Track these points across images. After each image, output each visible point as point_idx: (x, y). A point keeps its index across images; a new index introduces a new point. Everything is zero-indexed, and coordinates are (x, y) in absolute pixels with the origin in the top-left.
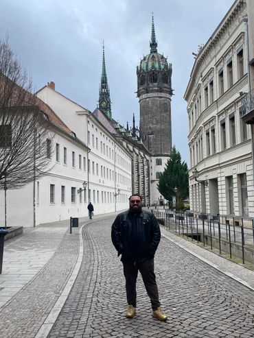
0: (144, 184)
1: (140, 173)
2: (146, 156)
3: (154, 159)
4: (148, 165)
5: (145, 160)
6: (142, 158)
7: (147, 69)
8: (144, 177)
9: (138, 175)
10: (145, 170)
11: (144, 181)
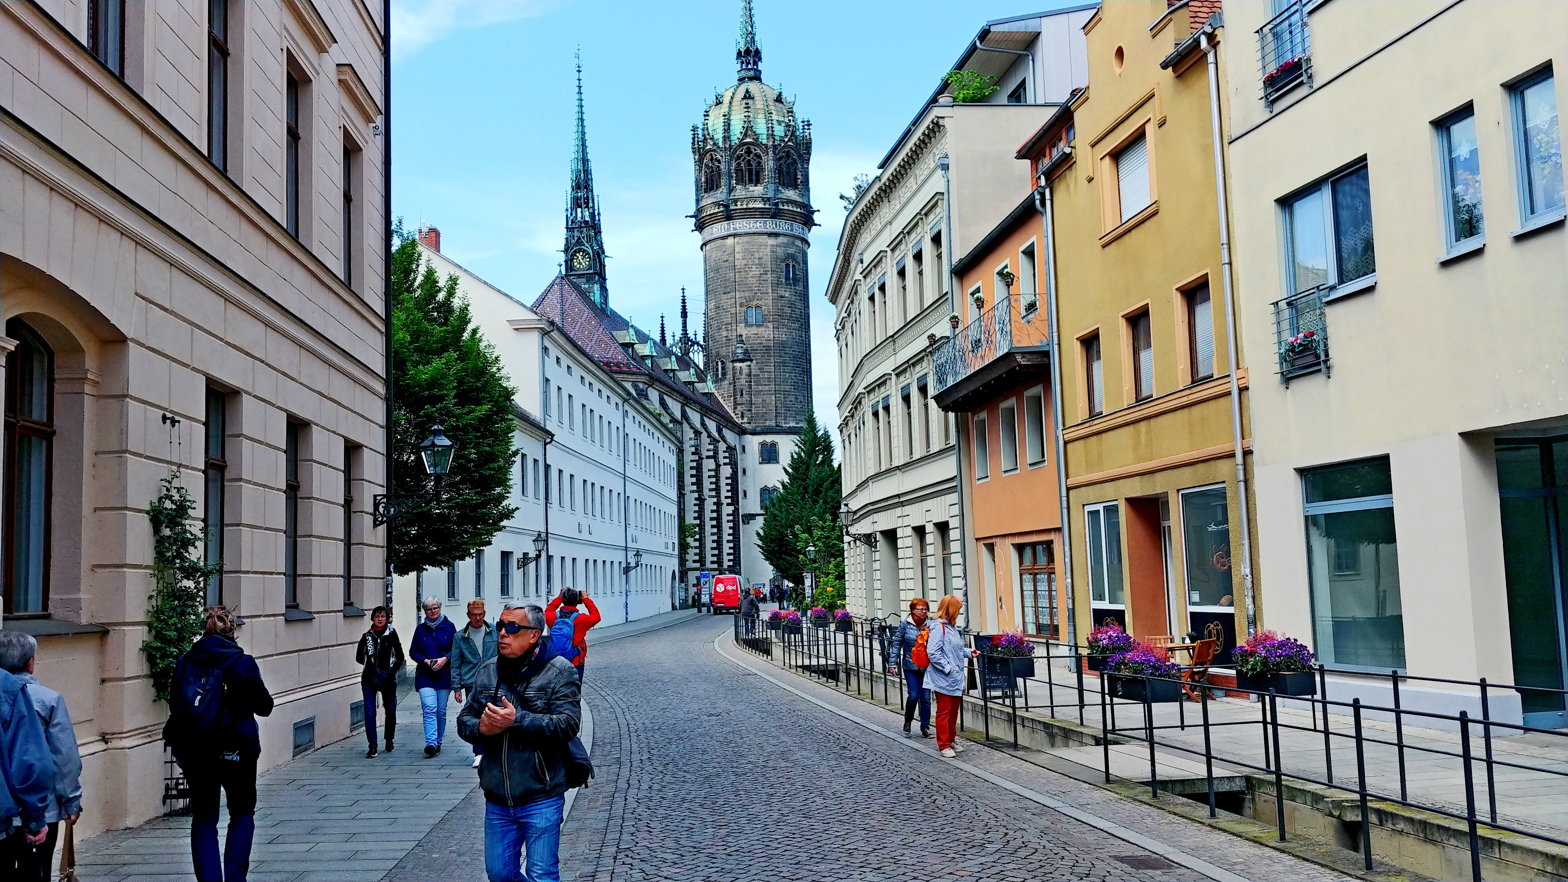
0: (719, 526)
1: (706, 492)
2: (726, 433)
3: (753, 443)
4: (733, 464)
5: (722, 446)
6: (714, 441)
7: (726, 138)
8: (718, 504)
9: (701, 501)
10: (723, 482)
11: (718, 519)
